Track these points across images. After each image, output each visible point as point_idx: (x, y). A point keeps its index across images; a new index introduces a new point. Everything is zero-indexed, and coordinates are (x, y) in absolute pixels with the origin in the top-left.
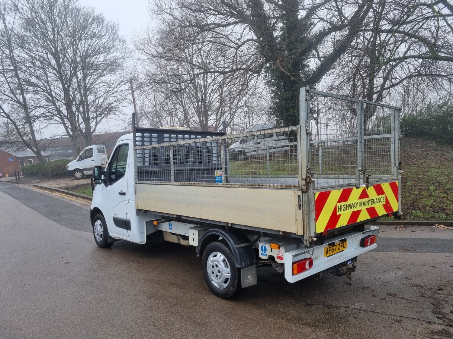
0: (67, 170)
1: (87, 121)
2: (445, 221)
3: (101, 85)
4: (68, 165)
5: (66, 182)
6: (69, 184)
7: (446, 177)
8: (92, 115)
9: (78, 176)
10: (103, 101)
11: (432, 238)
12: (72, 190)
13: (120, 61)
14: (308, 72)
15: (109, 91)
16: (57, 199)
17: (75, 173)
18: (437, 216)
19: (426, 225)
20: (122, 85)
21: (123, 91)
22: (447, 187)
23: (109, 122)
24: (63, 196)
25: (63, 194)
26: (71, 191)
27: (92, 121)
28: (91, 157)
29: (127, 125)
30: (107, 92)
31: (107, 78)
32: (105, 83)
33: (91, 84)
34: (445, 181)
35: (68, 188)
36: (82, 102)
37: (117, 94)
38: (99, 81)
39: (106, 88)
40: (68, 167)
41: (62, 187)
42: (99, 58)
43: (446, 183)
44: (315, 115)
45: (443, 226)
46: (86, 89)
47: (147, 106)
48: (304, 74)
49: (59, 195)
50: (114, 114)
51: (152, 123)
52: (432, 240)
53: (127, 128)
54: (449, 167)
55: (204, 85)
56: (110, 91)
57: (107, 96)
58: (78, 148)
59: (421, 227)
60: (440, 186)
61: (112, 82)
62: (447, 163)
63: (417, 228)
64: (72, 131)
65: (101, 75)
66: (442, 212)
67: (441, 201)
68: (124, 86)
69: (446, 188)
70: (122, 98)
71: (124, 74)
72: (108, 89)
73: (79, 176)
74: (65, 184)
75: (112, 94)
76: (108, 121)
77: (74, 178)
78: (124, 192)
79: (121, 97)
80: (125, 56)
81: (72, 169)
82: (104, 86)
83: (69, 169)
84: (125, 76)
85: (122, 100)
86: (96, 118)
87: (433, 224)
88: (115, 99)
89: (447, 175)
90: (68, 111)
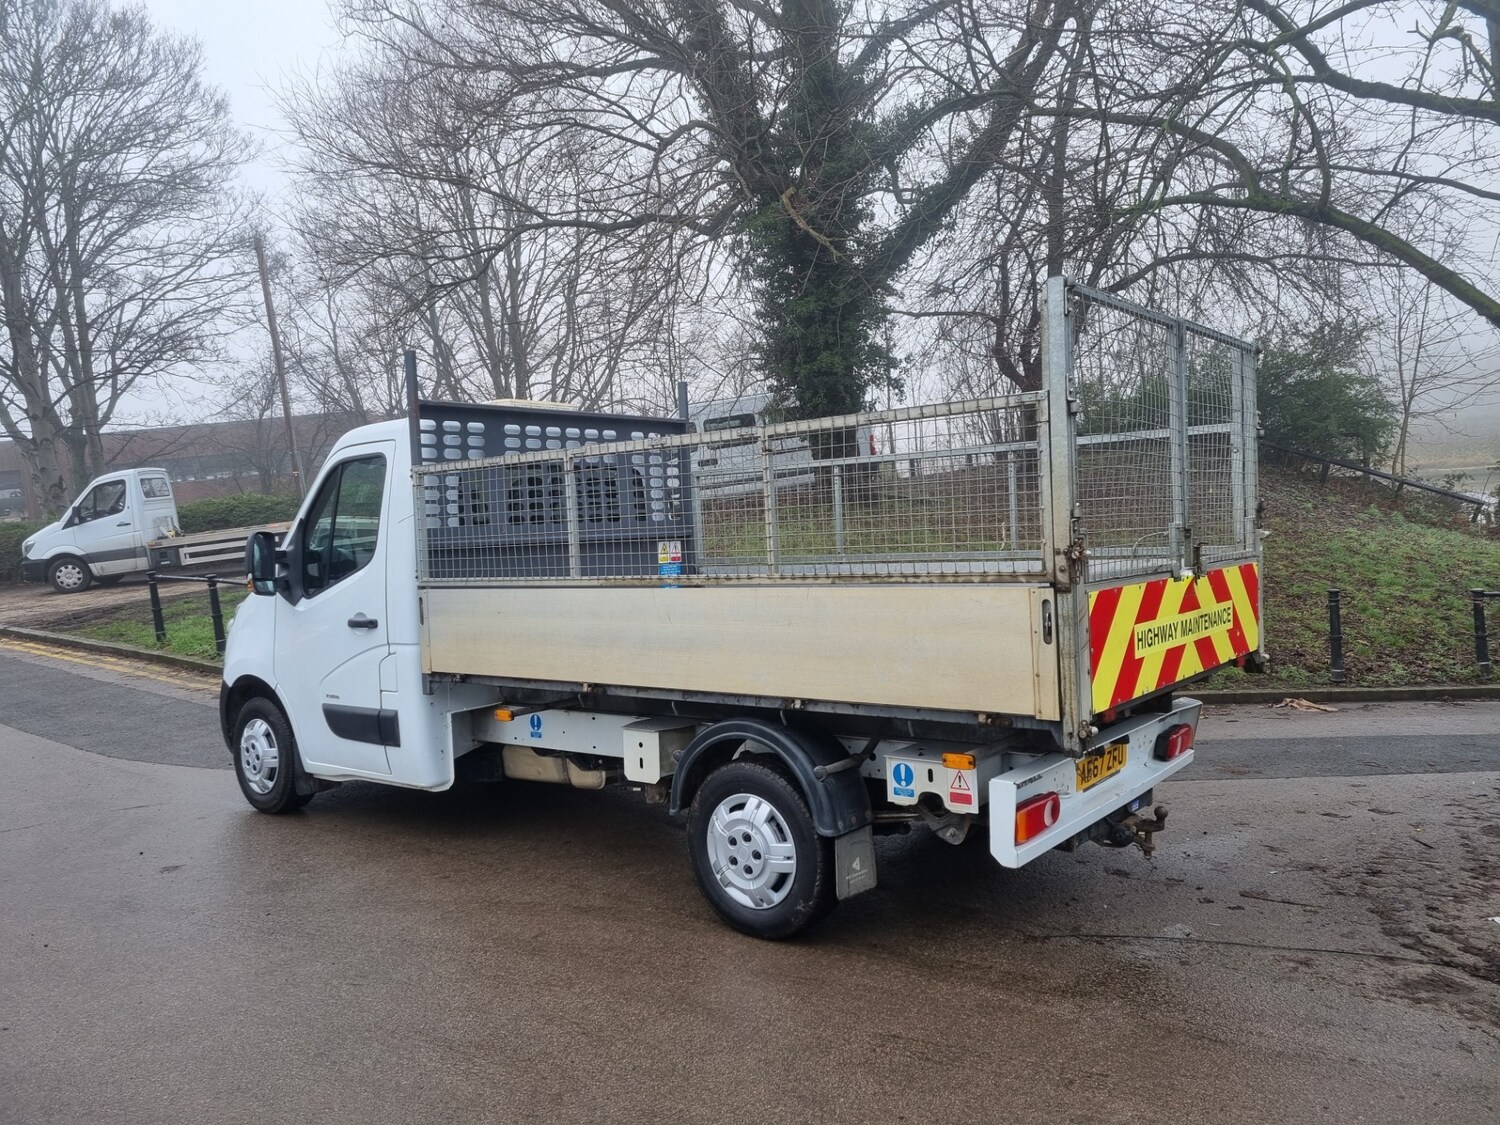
0: (27, 559)
1: (82, 387)
2: (1308, 687)
3: (136, 255)
4: (30, 540)
5: (28, 603)
6: (43, 610)
7: (1285, 562)
8: (100, 365)
9: (66, 581)
10: (140, 315)
11: (1291, 736)
12: (67, 630)
13: (207, 174)
14: (871, 235)
15: (160, 279)
16: (15, 661)
17: (57, 569)
18: (1284, 675)
19: (1259, 703)
20: (211, 259)
21: (213, 279)
22: (1295, 590)
23: (168, 389)
24: (38, 652)
25: (32, 645)
26: (60, 631)
27: (102, 385)
28: (115, 510)
29: (233, 400)
30: (151, 283)
31: (153, 232)
32: (147, 249)
33: (99, 250)
34: (1284, 573)
35: (43, 624)
36: (60, 314)
37: (194, 291)
38: (124, 241)
39: (151, 268)
40: (29, 548)
41: (21, 620)
42: (125, 161)
43: (1290, 579)
44: (894, 373)
45: (1305, 702)
46: (82, 269)
47: (302, 336)
48: (859, 243)
49: (17, 647)
50: (192, 361)
51: (325, 394)
52: (1293, 742)
53: (234, 409)
54: (1286, 533)
55: (510, 267)
56: (166, 281)
57: (154, 297)
58: (57, 481)
59: (1247, 708)
60: (1273, 588)
61: (173, 248)
62: (1278, 519)
63: (1238, 711)
64: (33, 418)
65: (132, 221)
66: (1294, 664)
67: (1286, 631)
68: (223, 264)
69: (1290, 592)
70: (211, 304)
71: (221, 220)
72: (157, 272)
73: (71, 581)
74: (22, 608)
75: (174, 290)
76: (162, 384)
77: (53, 589)
78: (370, 617)
79: (205, 299)
80: (224, 158)
81: (47, 556)
82: (144, 262)
83: (33, 556)
84: (223, 228)
85: (213, 310)
86: (117, 370)
87: (1277, 699)
88: (186, 306)
89: (1287, 557)
90: (19, 347)
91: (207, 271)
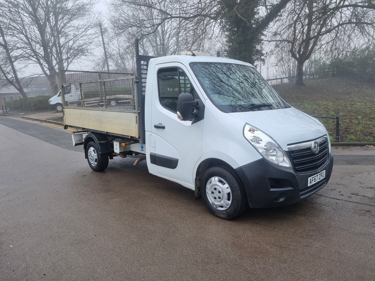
0: (50, 104)
1: (60, 62)
3: (71, 28)
4: (50, 100)
5: (50, 115)
6: (54, 116)
7: (369, 109)
8: (64, 57)
9: (59, 109)
10: (73, 44)
12: (60, 121)
13: (87, 7)
15: (77, 35)
16: (48, 128)
17: (57, 107)
18: (367, 139)
20: (89, 29)
21: (90, 35)
22: (372, 116)
23: (80, 63)
24: (53, 126)
25: (52, 124)
26: (58, 121)
27: (65, 62)
28: (69, 93)
29: (95, 66)
30: (75, 36)
31: (75, 23)
32: (74, 27)
33: (63, 27)
34: (368, 112)
35: (54, 120)
36: (54, 44)
37: (85, 38)
38: (68, 25)
39: (75, 32)
40: (50, 101)
41: (49, 118)
42: (68, 4)
43: (370, 113)
45: (372, 146)
46: (59, 32)
47: (111, 49)
49: (49, 125)
50: (86, 55)
51: (117, 64)
53: (96, 68)
54: (370, 101)
55: (162, 30)
56: (79, 35)
57: (76, 39)
58: (56, 85)
60: (365, 116)
61: (80, 27)
62: (368, 97)
64: (49, 70)
65: (70, 20)
66: (370, 136)
67: (368, 127)
68: (92, 31)
69: (370, 117)
70: (90, 41)
71: (91, 19)
72: (77, 33)
73: (60, 110)
74: (49, 116)
75: (81, 38)
76: (79, 61)
77: (56, 111)
79: (88, 40)
80: (91, 3)
81: (54, 103)
82: (73, 31)
83: (51, 103)
84: (92, 21)
85: (90, 43)
86: (68, 58)
87: (364, 145)
88: (84, 42)
90: (45, 52)
91: (89, 32)
